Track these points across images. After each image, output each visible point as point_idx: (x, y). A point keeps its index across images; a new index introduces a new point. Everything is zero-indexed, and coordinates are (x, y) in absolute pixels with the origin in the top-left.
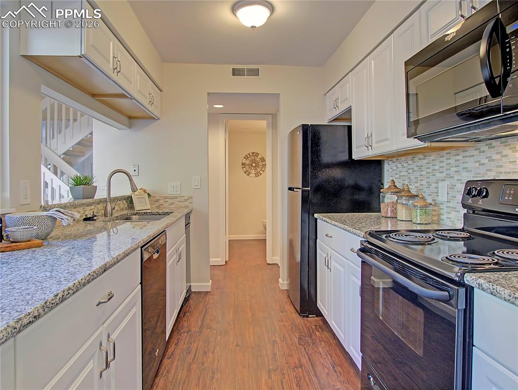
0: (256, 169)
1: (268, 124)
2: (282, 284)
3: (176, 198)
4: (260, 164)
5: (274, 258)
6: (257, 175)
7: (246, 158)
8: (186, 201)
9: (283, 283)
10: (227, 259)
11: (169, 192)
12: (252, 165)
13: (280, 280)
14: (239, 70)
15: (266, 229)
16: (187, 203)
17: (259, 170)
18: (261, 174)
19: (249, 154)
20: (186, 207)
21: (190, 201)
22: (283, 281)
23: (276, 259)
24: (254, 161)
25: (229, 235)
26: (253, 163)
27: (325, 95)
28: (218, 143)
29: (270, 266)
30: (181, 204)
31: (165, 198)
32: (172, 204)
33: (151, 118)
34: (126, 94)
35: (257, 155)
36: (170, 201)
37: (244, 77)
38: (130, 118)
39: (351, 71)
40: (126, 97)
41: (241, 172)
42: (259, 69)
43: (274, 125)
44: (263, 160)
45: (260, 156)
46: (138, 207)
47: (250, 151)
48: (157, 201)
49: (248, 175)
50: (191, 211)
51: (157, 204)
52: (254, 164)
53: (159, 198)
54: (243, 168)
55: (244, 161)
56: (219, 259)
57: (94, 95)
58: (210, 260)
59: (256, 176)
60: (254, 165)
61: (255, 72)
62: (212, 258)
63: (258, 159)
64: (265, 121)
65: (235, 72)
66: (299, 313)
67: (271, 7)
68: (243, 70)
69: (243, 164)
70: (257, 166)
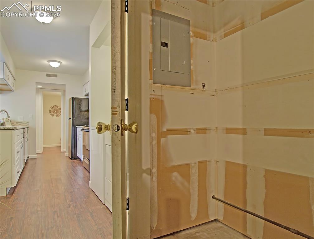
0: (57, 114)
2: (66, 154)
3: (21, 122)
4: (59, 111)
6: (57, 116)
7: (52, 108)
8: (26, 123)
10: (43, 151)
11: (19, 120)
12: (54, 111)
14: (49, 74)
16: (26, 124)
17: (58, 114)
18: (59, 116)
21: (28, 124)
23: (65, 150)
25: (44, 144)
27: (83, 87)
28: (39, 100)
30: (24, 125)
31: (16, 122)
33: (11, 91)
34: (8, 85)
35: (57, 107)
36: (19, 124)
37: (51, 77)
38: (1, 90)
41: (49, 114)
43: (64, 95)
44: (60, 109)
45: (59, 107)
47: (54, 105)
48: (13, 123)
49: (53, 116)
50: (29, 127)
55: (51, 109)
58: (37, 151)
60: (56, 111)
61: (56, 76)
63: (58, 109)
64: (61, 93)
65: (48, 75)
66: (71, 159)
67: (61, 63)
68: (51, 75)
69: (50, 111)
70: (57, 112)
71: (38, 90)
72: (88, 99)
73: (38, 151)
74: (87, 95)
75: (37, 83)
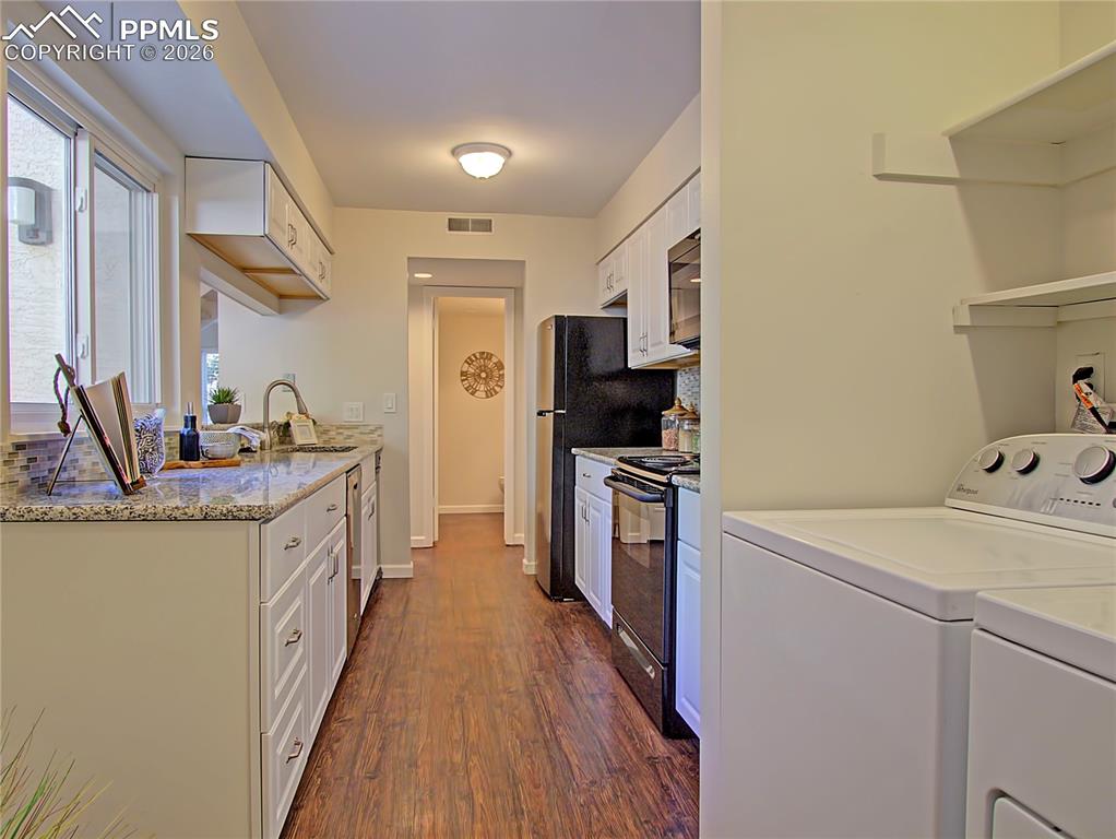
0: (487, 384)
1: (507, 303)
2: (527, 566)
3: (356, 427)
4: (496, 373)
5: (517, 535)
6: (490, 393)
7: (469, 361)
8: (372, 432)
9: (530, 565)
10: (437, 539)
11: (347, 417)
12: (479, 375)
13: (525, 561)
14: (458, 221)
15: (503, 490)
16: (375, 436)
17: (492, 384)
18: (496, 393)
19: (474, 355)
20: (374, 442)
21: (379, 432)
22: (529, 561)
23: (520, 538)
24: (483, 368)
25: (440, 504)
26: (482, 371)
27: (598, 264)
28: (422, 334)
29: (510, 548)
30: (366, 438)
31: (338, 428)
32: (350, 437)
33: (317, 298)
34: (295, 269)
35: (489, 356)
36: (346, 433)
37: (466, 233)
38: (281, 296)
39: (627, 237)
40: (293, 272)
41: (459, 387)
42: (491, 221)
43: (518, 307)
44: (500, 366)
45: (494, 360)
46: (299, 440)
47: (477, 350)
48: (326, 432)
49: (472, 394)
50: (381, 449)
51: (325, 437)
52: (483, 373)
53: (327, 427)
54: (463, 381)
55: (465, 368)
56: (423, 538)
57: (244, 269)
59: (488, 397)
60: (483, 375)
61: (485, 226)
62: (415, 535)
63: (491, 365)
64: (503, 300)
65: (454, 225)
66: (549, 597)
67: (508, 153)
68: (466, 221)
69: (463, 374)
70: (489, 377)
71: (416, 292)
72: (625, 320)
73: (419, 539)
74: (621, 302)
75: (415, 263)
